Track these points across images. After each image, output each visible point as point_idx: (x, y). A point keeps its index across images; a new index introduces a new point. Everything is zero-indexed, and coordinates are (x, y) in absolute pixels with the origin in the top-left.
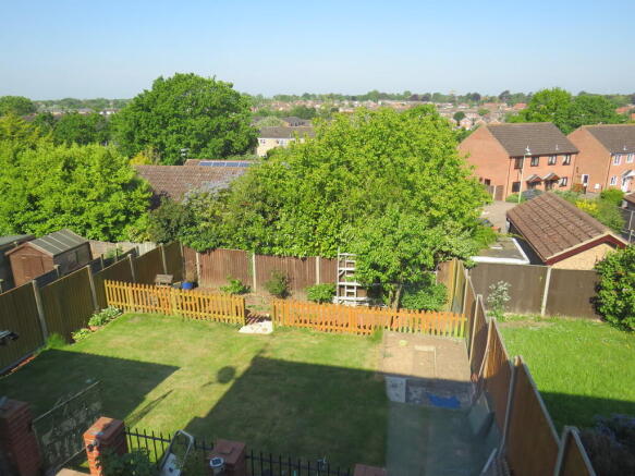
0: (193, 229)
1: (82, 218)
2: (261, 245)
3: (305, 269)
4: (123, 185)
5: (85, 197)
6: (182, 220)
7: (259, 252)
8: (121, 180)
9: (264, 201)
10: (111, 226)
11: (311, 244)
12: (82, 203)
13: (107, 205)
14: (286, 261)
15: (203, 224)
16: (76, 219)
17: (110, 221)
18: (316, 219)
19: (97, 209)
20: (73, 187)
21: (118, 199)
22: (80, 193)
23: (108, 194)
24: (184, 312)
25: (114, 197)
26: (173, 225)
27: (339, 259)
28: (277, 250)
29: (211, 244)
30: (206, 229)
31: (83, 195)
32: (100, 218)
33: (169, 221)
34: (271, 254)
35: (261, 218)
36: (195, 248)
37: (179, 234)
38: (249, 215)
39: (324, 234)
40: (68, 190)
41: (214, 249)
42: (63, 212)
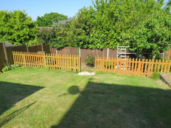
0: (55, 39)
1: (12, 37)
2: (83, 44)
3: (102, 54)
4: (28, 25)
5: (13, 28)
6: (51, 35)
7: (82, 48)
8: (27, 23)
9: (86, 24)
10: (23, 40)
11: (106, 43)
12: (12, 31)
13: (21, 32)
14: (93, 51)
15: (59, 37)
16: (10, 37)
17: (23, 38)
18: (108, 31)
19: (17, 33)
20: (8, 24)
21: (26, 31)
22: (11, 26)
23: (22, 28)
24: (50, 66)
25: (25, 29)
26: (47, 38)
27: (118, 49)
28: (90, 46)
29: (62, 46)
30: (60, 39)
31: (12, 27)
32: (19, 37)
33: (45, 36)
34: (87, 48)
35: (84, 31)
36: (56, 47)
37: (49, 42)
38: (79, 30)
39: (111, 38)
40: (6, 25)
41: (63, 48)
42: (5, 34)
